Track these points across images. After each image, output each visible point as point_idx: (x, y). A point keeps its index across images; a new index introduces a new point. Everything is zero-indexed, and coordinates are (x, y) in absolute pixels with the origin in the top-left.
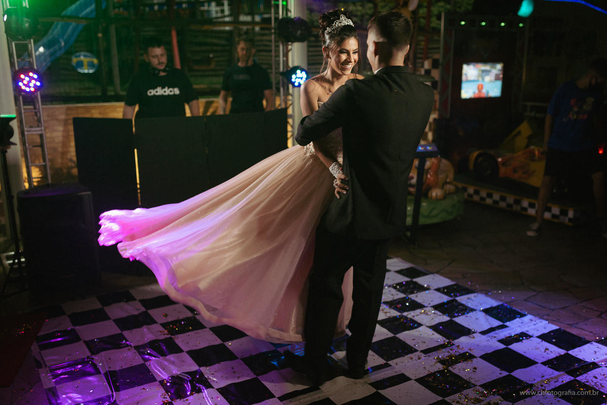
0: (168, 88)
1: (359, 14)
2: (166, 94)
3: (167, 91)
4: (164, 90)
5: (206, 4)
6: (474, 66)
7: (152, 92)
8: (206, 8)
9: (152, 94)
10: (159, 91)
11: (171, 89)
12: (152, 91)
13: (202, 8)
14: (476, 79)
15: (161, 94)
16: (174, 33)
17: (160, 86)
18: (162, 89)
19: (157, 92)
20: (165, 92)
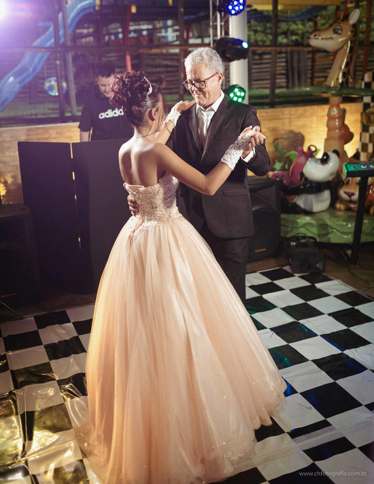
1: (300, 32)
2: (117, 115)
3: (117, 112)
4: (114, 111)
5: (163, 31)
7: (103, 116)
8: (163, 34)
9: (103, 117)
10: (110, 114)
12: (103, 114)
13: (159, 34)
15: (112, 116)
16: (128, 58)
17: (109, 109)
18: (112, 111)
19: (107, 115)
20: (115, 113)
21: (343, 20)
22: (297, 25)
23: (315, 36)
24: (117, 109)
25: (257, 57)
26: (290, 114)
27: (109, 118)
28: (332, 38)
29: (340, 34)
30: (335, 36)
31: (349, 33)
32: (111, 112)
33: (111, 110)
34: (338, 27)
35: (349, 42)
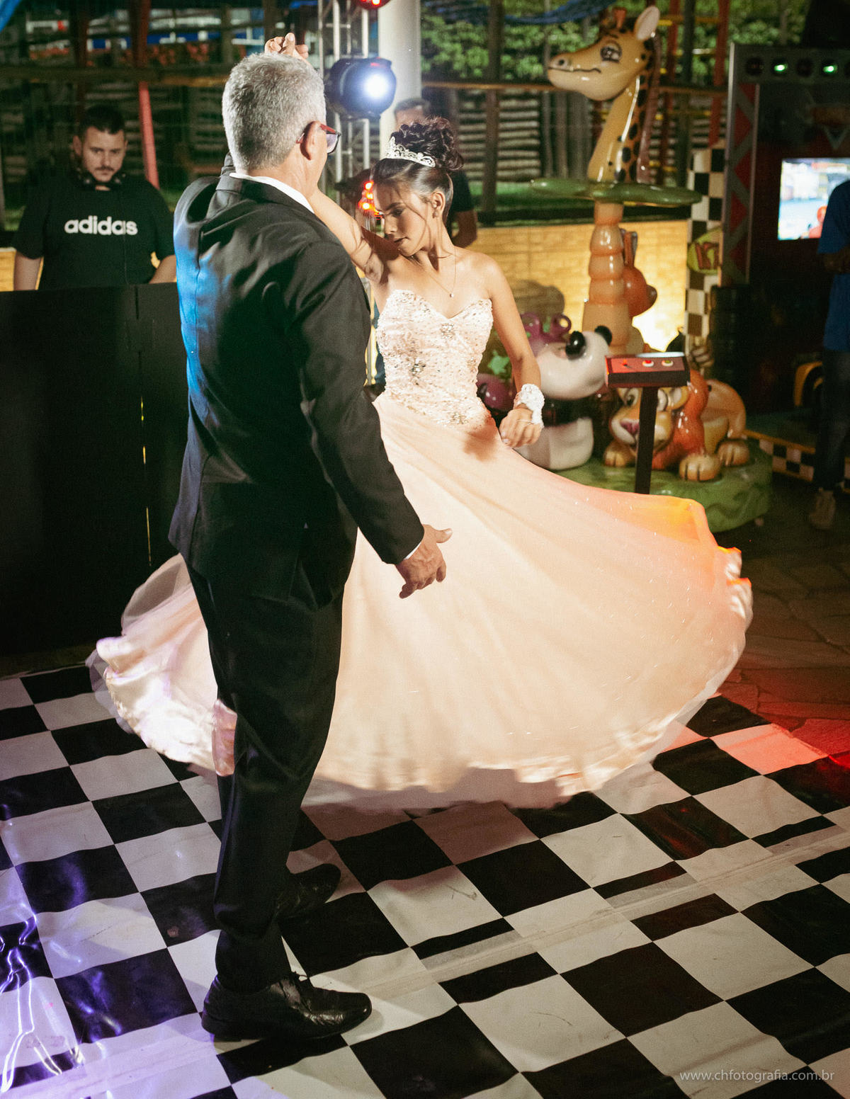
0: (113, 221)
2: (108, 232)
3: (110, 227)
4: (103, 223)
6: (809, 165)
7: (74, 227)
9: (75, 230)
10: (92, 226)
11: (118, 223)
12: (75, 223)
14: (814, 195)
15: (95, 232)
16: (145, 97)
17: (93, 215)
18: (99, 221)
19: (86, 226)
20: (104, 228)
21: (623, 31)
22: (564, 31)
23: (562, 62)
24: (109, 219)
25: (469, 105)
26: (530, 244)
27: (88, 235)
28: (598, 71)
29: (616, 61)
30: (604, 65)
31: (637, 60)
32: (96, 223)
33: (96, 218)
34: (612, 46)
35: (638, 81)
